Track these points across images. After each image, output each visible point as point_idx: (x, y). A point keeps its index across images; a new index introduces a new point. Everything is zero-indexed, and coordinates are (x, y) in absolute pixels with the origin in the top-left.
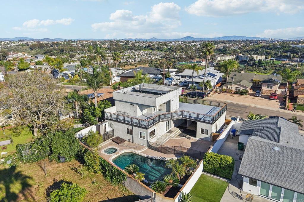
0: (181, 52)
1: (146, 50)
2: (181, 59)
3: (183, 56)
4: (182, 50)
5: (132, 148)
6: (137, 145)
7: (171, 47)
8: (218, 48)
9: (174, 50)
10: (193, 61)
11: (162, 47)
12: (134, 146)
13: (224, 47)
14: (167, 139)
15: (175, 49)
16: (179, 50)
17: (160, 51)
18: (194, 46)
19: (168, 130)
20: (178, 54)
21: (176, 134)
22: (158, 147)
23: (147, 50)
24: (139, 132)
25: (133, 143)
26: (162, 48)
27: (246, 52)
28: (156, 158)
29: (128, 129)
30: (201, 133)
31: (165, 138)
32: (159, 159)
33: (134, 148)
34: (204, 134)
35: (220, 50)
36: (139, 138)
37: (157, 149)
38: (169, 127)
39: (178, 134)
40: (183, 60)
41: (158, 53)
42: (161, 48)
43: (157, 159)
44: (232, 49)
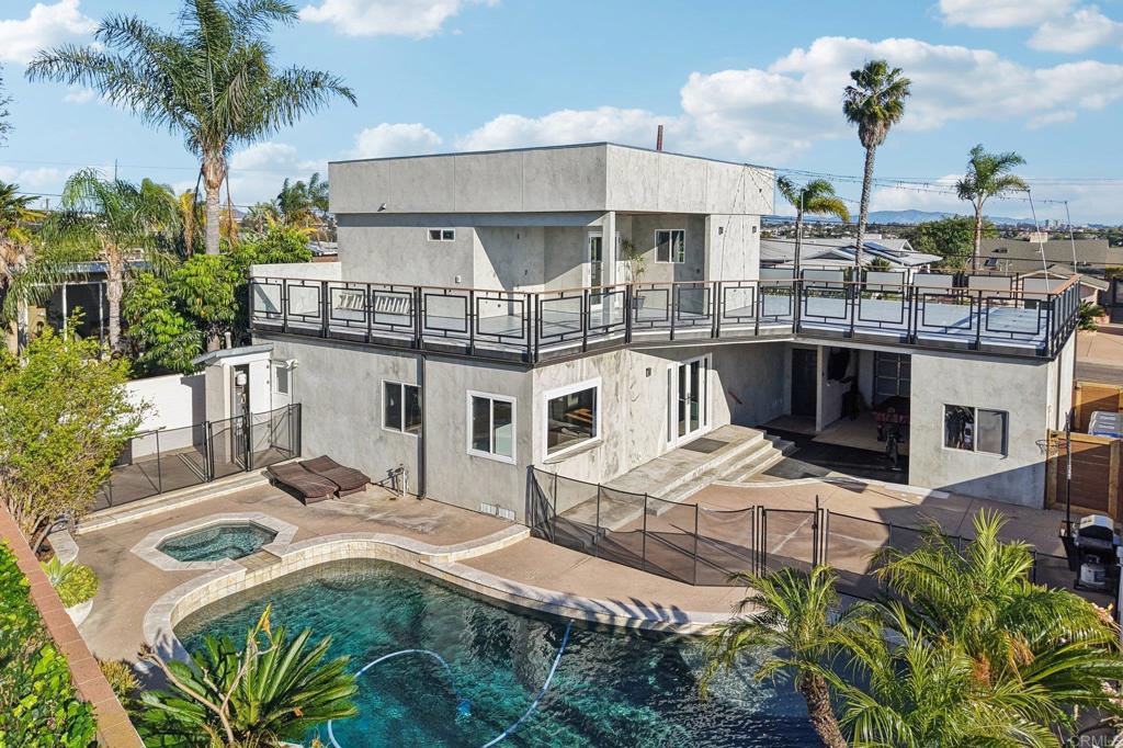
5: (403, 526)
6: (448, 511)
12: (423, 520)
14: (686, 485)
19: (690, 436)
21: (748, 460)
22: (614, 528)
24: (470, 401)
25: (419, 497)
28: (590, 612)
29: (392, 389)
30: (948, 445)
31: (673, 476)
32: (621, 621)
33: (414, 531)
34: (970, 448)
36: (470, 450)
37: (603, 544)
38: (694, 417)
39: (765, 465)
43: (604, 618)
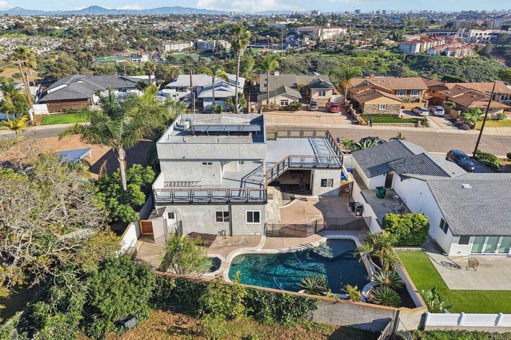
0: (94, 38)
1: (13, 35)
2: (98, 51)
3: (102, 45)
4: (96, 33)
5: (239, 245)
7: (70, 29)
8: (160, 28)
9: (78, 33)
10: (124, 55)
11: (49, 27)
13: (171, 27)
15: (81, 31)
16: (89, 33)
17: (48, 37)
18: (116, 25)
20: (90, 43)
23: (16, 35)
24: (246, 213)
25: (231, 235)
26: (50, 29)
27: (207, 35)
29: (219, 213)
30: (321, 186)
33: (244, 245)
34: (326, 187)
35: (164, 32)
36: (247, 223)
40: (104, 53)
41: (44, 40)
42: (47, 30)
44: (183, 31)
